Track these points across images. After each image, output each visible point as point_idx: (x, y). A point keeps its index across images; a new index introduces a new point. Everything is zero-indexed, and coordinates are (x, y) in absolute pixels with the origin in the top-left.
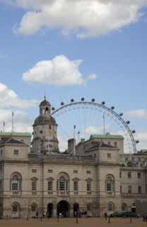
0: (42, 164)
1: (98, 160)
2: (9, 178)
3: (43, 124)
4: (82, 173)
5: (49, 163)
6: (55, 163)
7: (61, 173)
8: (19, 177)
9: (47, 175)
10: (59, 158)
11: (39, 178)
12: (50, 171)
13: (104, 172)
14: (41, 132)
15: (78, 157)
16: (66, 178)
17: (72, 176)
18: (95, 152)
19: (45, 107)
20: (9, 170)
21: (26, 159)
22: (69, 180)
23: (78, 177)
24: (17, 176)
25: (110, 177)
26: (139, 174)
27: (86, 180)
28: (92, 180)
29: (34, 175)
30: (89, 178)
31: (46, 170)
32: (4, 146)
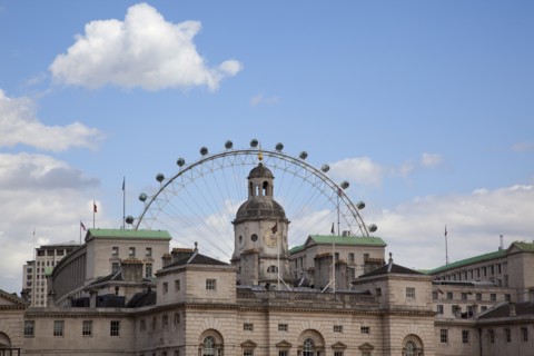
0: (265, 311)
1: (387, 302)
2: (197, 342)
3: (258, 220)
4: (352, 333)
5: (280, 309)
6: (293, 309)
7: (305, 331)
8: (218, 342)
9: (277, 336)
11: (260, 342)
12: (283, 327)
13: (399, 330)
14: (254, 238)
15: (342, 294)
16: (318, 344)
17: (331, 338)
18: (379, 284)
19: (262, 180)
20: (196, 325)
21: (233, 301)
22: (323, 348)
23: (343, 341)
24: (213, 339)
25: (413, 342)
26: (465, 335)
27: (360, 348)
28: (372, 348)
29: (248, 335)
30: (367, 344)
31: (274, 324)
32: (185, 270)
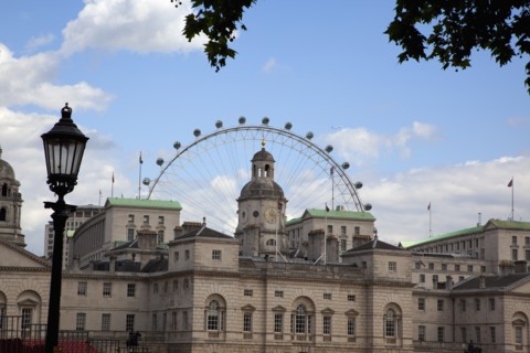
0: (264, 279)
1: (372, 274)
2: (203, 304)
3: (260, 199)
4: (339, 300)
5: (276, 278)
6: (288, 279)
7: (299, 298)
8: (221, 305)
9: (273, 302)
10: (297, 269)
11: (258, 306)
12: (279, 294)
13: (381, 299)
14: (256, 214)
15: (332, 266)
16: (309, 309)
17: (321, 304)
18: (365, 258)
19: (264, 163)
20: (202, 290)
21: (236, 270)
22: (314, 312)
23: (331, 307)
24: (217, 302)
25: (393, 308)
26: (440, 304)
27: (346, 314)
28: (357, 314)
29: (248, 300)
30: (352, 310)
31: (271, 291)
32: (194, 241)
